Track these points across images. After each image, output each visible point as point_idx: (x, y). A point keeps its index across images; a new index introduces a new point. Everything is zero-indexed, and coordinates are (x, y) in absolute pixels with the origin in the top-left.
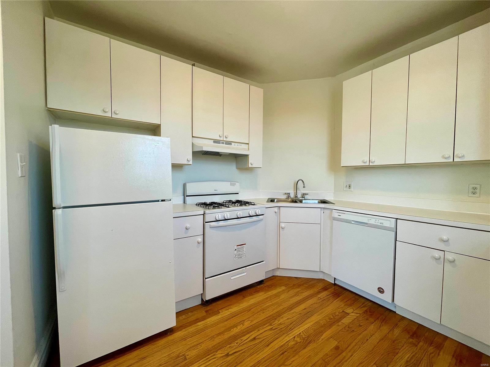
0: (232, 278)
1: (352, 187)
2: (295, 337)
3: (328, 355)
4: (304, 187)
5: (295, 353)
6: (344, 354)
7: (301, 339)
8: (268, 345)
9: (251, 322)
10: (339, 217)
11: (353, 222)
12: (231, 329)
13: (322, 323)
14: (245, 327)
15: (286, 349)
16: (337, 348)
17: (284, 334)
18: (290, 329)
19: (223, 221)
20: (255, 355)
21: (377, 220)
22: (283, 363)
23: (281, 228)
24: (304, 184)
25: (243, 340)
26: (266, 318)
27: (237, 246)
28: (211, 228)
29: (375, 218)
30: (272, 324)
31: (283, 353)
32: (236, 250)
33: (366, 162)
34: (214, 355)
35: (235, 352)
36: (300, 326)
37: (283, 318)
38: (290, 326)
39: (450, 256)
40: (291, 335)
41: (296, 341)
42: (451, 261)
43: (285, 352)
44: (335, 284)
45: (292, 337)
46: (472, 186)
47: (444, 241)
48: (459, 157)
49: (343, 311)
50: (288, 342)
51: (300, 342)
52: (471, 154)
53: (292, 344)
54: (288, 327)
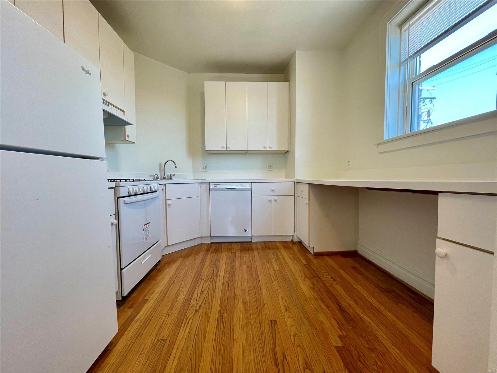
0: (142, 263)
1: (208, 168)
2: (224, 276)
3: (248, 272)
4: (175, 168)
5: (233, 281)
6: (253, 267)
7: (228, 274)
8: (215, 288)
9: (186, 287)
10: (216, 188)
11: (226, 190)
12: (177, 300)
13: (229, 262)
14: (185, 293)
15: (227, 283)
16: (248, 267)
17: (216, 278)
19: (133, 197)
20: (215, 297)
21: (242, 185)
23: (167, 206)
24: (175, 165)
25: (196, 297)
26: (194, 278)
27: (145, 225)
28: (125, 204)
29: (240, 184)
30: (203, 279)
32: (144, 230)
33: (224, 148)
34: (187, 319)
35: (200, 306)
36: (220, 270)
37: (204, 273)
38: (215, 273)
39: (275, 198)
40: (221, 276)
41: (227, 276)
42: (276, 200)
43: (229, 284)
44: (211, 243)
45: (223, 276)
46: (269, 165)
47: (273, 190)
48: (270, 148)
49: (232, 252)
50: (224, 280)
51: (230, 276)
52: (274, 147)
53: (227, 279)
54: (214, 274)
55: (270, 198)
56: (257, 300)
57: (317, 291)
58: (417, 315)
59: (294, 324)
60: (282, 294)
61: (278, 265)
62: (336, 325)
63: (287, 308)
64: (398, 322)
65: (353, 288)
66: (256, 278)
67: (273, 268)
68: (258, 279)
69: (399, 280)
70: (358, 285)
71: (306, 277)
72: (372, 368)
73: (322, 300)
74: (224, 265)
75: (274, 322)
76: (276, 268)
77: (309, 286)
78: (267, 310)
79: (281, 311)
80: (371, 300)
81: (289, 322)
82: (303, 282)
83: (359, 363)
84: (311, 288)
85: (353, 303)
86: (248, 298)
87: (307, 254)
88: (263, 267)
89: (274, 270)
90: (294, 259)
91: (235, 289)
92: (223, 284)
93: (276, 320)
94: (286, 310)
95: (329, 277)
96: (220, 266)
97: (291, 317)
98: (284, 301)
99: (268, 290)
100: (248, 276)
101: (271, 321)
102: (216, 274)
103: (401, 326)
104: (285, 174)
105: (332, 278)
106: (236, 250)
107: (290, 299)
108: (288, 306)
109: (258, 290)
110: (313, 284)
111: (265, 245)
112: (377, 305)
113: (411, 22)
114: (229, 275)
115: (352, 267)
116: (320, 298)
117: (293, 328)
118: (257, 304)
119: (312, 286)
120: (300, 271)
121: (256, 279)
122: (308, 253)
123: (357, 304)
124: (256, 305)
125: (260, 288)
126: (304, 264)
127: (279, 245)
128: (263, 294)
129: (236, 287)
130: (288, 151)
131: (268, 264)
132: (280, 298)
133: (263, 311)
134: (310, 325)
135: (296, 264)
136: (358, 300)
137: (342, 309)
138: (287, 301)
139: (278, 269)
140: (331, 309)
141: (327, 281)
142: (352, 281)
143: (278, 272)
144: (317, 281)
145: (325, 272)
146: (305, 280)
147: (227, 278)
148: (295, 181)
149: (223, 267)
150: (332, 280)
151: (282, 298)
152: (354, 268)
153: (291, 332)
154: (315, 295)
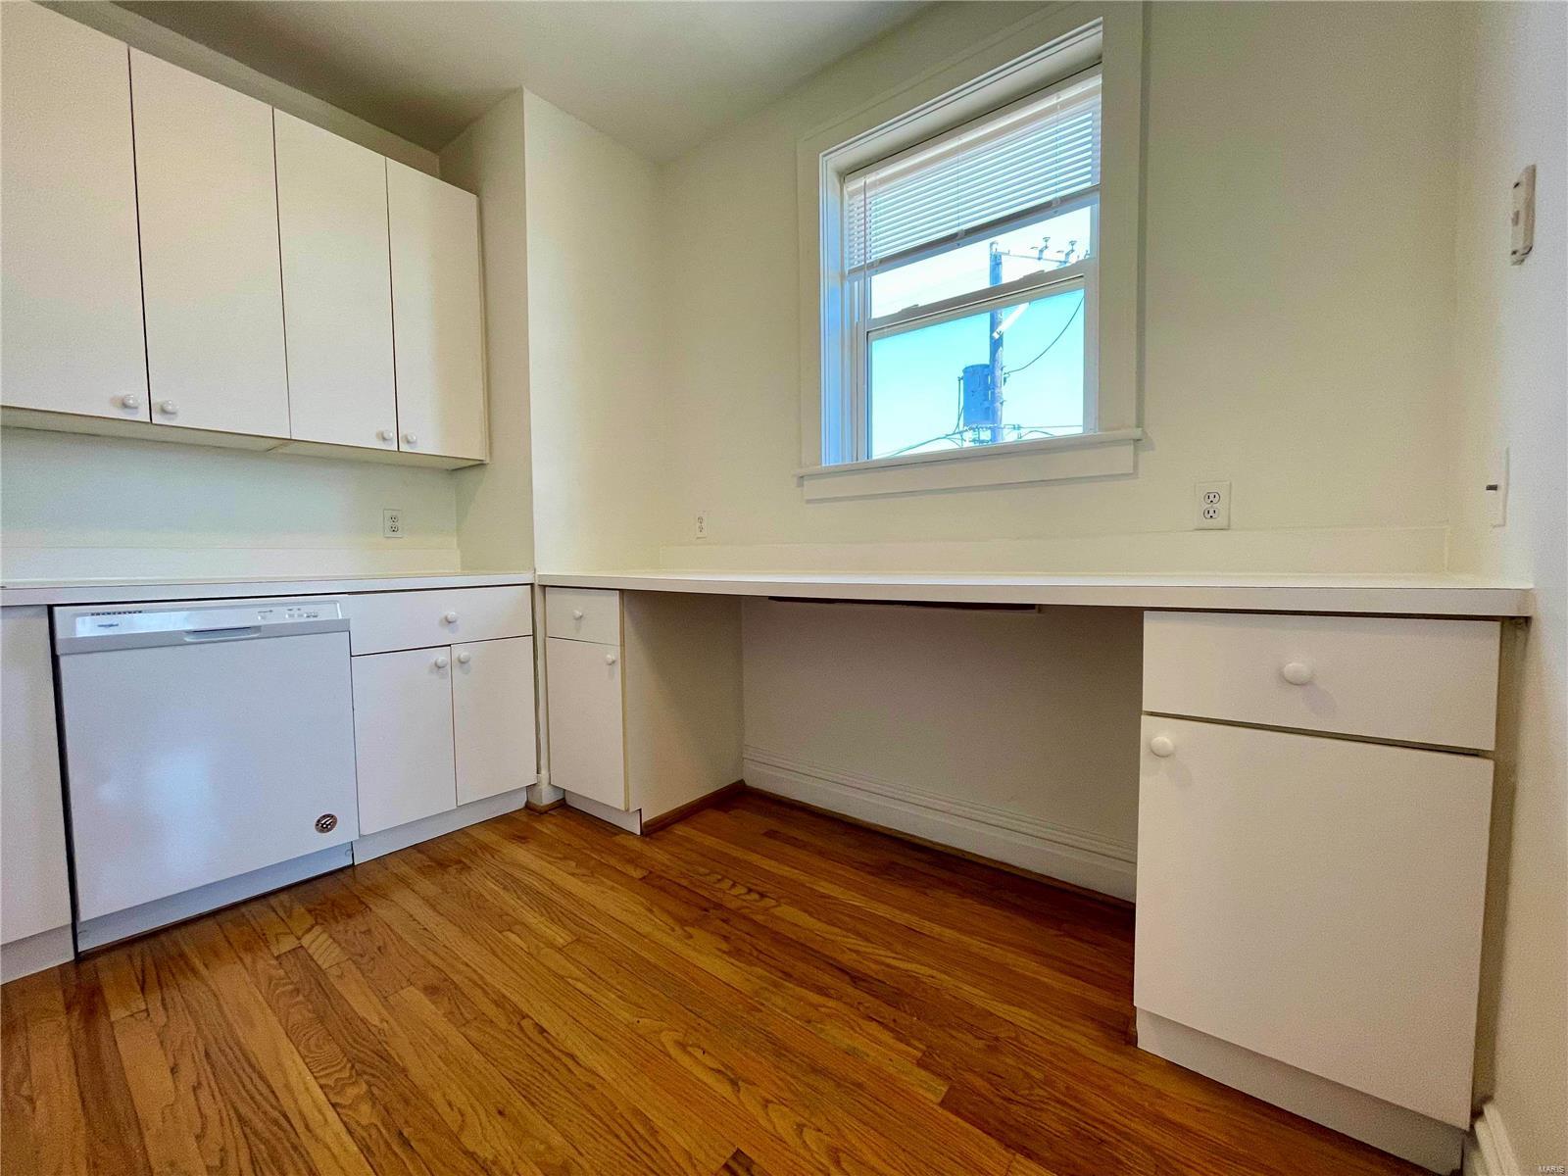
2: (334, 1105)
3: (453, 1013)
5: (413, 1100)
6: (457, 978)
7: (354, 1085)
10: (108, 631)
11: (188, 639)
13: (301, 1016)
15: (384, 1131)
16: (431, 990)
17: (295, 1148)
18: (280, 1127)
21: (295, 607)
22: (450, 1139)
29: (283, 604)
31: (406, 1143)
33: (135, 408)
36: (278, 1085)
37: (172, 1164)
38: (260, 1126)
39: (461, 652)
40: (314, 1117)
41: (358, 1098)
42: (462, 663)
43: (401, 1134)
44: (80, 958)
45: (331, 1114)
46: (388, 514)
47: (449, 622)
48: (408, 442)
49: (277, 958)
50: (354, 1126)
51: (370, 1085)
52: (428, 442)
53: (366, 1113)
54: (256, 1133)
55: (441, 656)
56: (601, 1119)
57: (751, 954)
58: (971, 901)
59: (799, 1119)
60: (669, 1030)
61: (556, 920)
62: (886, 1037)
63: (729, 1073)
64: (965, 939)
65: (822, 897)
66: (511, 1022)
67: (551, 945)
68: (525, 1023)
69: (881, 830)
70: (823, 883)
71: (682, 922)
72: (1038, 1098)
73: (791, 976)
74: (285, 1044)
75: (740, 1164)
76: (561, 941)
77: (719, 950)
78: (674, 1134)
79: (725, 1102)
80: (882, 910)
81: (782, 1122)
82: (686, 944)
83: (1014, 1108)
84: (729, 953)
85: (855, 941)
86: (557, 1140)
87: (618, 839)
88: (505, 958)
89: (560, 950)
90: (593, 876)
91: (455, 1138)
92: (366, 1149)
93: (739, 1151)
94: (734, 1083)
95: (740, 890)
96: (265, 1064)
97: (771, 1098)
98: (698, 1053)
99: (606, 1047)
100: (473, 1034)
101: (726, 1167)
102: (276, 1122)
103: (976, 944)
104: (458, 552)
105: (750, 891)
106: (299, 939)
107: (707, 1031)
108: (727, 1067)
109: (570, 1070)
110: (726, 938)
111: (431, 859)
112: (903, 918)
113: (871, 178)
114: (364, 1087)
115: (765, 834)
116: (780, 975)
117: (809, 1136)
118: (617, 1137)
119: (724, 946)
120: (651, 911)
121: (521, 1029)
122: (616, 834)
123: (867, 939)
124: (615, 1141)
125: (572, 1057)
126: (641, 879)
127: (488, 837)
128: (602, 1074)
129: (452, 1119)
130: (480, 465)
131: (513, 937)
132: (674, 1051)
133: (668, 1151)
134: (839, 1085)
135: (612, 888)
136: (861, 928)
137: (856, 978)
138: (706, 1047)
139: (569, 940)
140: (832, 992)
141: (747, 907)
142: (803, 878)
143: (579, 948)
144: (724, 921)
145: (719, 880)
146: (690, 937)
147: (365, 1108)
148: (537, 583)
149: (288, 1063)
150: (755, 896)
151: (682, 1046)
152: (771, 834)
153: (817, 1156)
154: (760, 971)
